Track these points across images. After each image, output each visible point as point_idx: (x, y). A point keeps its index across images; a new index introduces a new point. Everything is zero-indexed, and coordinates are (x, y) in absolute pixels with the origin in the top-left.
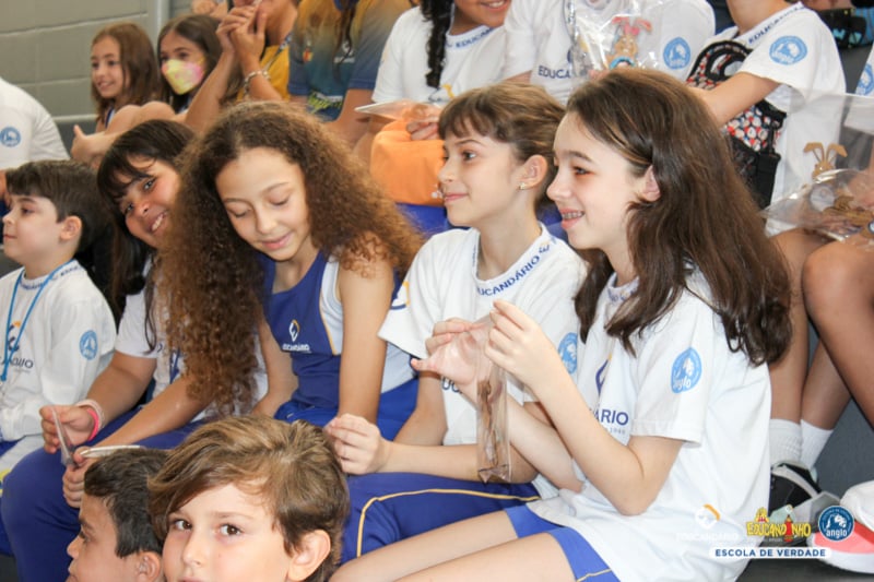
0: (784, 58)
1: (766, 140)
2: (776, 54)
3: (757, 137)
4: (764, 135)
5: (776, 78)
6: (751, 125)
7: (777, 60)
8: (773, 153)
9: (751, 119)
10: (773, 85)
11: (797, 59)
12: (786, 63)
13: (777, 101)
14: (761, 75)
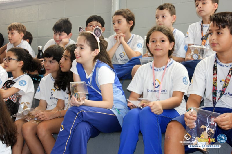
0: (22, 85)
1: (17, 101)
2: (20, 84)
3: (15, 100)
4: (17, 99)
5: (20, 89)
6: (14, 97)
7: (20, 85)
8: (18, 103)
9: (14, 96)
10: (19, 90)
11: (24, 85)
12: (22, 86)
13: (20, 93)
14: (17, 88)
